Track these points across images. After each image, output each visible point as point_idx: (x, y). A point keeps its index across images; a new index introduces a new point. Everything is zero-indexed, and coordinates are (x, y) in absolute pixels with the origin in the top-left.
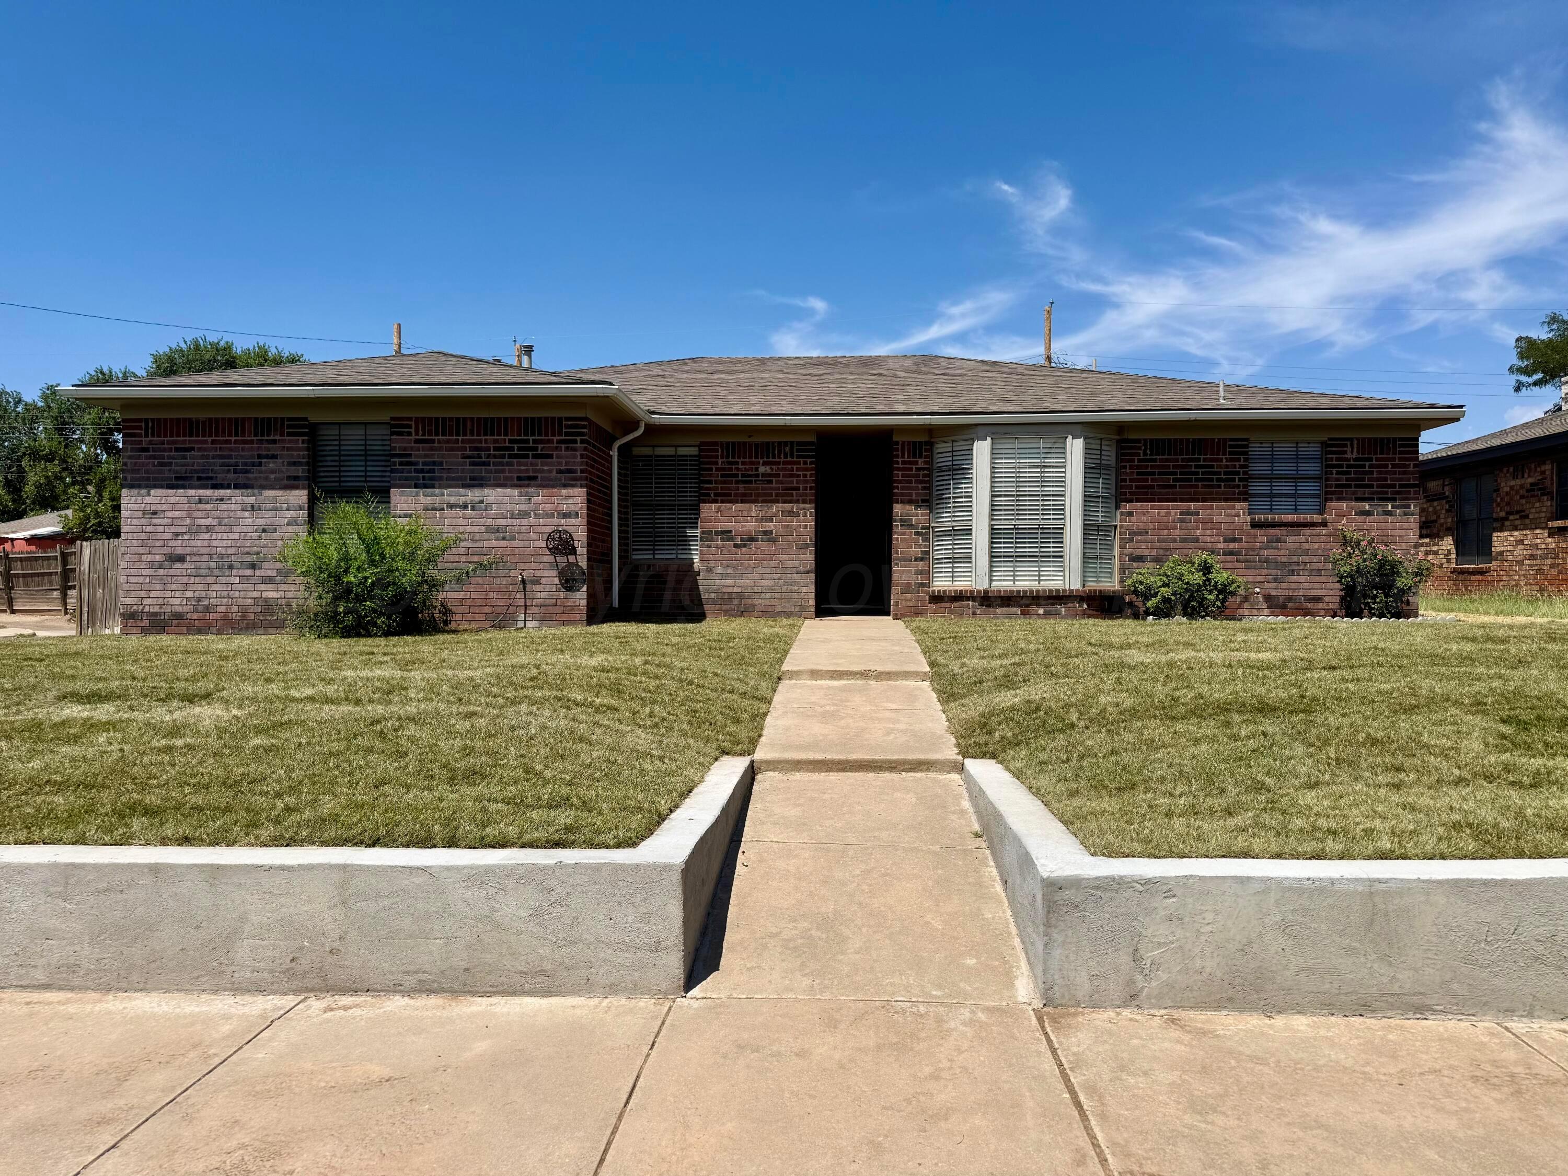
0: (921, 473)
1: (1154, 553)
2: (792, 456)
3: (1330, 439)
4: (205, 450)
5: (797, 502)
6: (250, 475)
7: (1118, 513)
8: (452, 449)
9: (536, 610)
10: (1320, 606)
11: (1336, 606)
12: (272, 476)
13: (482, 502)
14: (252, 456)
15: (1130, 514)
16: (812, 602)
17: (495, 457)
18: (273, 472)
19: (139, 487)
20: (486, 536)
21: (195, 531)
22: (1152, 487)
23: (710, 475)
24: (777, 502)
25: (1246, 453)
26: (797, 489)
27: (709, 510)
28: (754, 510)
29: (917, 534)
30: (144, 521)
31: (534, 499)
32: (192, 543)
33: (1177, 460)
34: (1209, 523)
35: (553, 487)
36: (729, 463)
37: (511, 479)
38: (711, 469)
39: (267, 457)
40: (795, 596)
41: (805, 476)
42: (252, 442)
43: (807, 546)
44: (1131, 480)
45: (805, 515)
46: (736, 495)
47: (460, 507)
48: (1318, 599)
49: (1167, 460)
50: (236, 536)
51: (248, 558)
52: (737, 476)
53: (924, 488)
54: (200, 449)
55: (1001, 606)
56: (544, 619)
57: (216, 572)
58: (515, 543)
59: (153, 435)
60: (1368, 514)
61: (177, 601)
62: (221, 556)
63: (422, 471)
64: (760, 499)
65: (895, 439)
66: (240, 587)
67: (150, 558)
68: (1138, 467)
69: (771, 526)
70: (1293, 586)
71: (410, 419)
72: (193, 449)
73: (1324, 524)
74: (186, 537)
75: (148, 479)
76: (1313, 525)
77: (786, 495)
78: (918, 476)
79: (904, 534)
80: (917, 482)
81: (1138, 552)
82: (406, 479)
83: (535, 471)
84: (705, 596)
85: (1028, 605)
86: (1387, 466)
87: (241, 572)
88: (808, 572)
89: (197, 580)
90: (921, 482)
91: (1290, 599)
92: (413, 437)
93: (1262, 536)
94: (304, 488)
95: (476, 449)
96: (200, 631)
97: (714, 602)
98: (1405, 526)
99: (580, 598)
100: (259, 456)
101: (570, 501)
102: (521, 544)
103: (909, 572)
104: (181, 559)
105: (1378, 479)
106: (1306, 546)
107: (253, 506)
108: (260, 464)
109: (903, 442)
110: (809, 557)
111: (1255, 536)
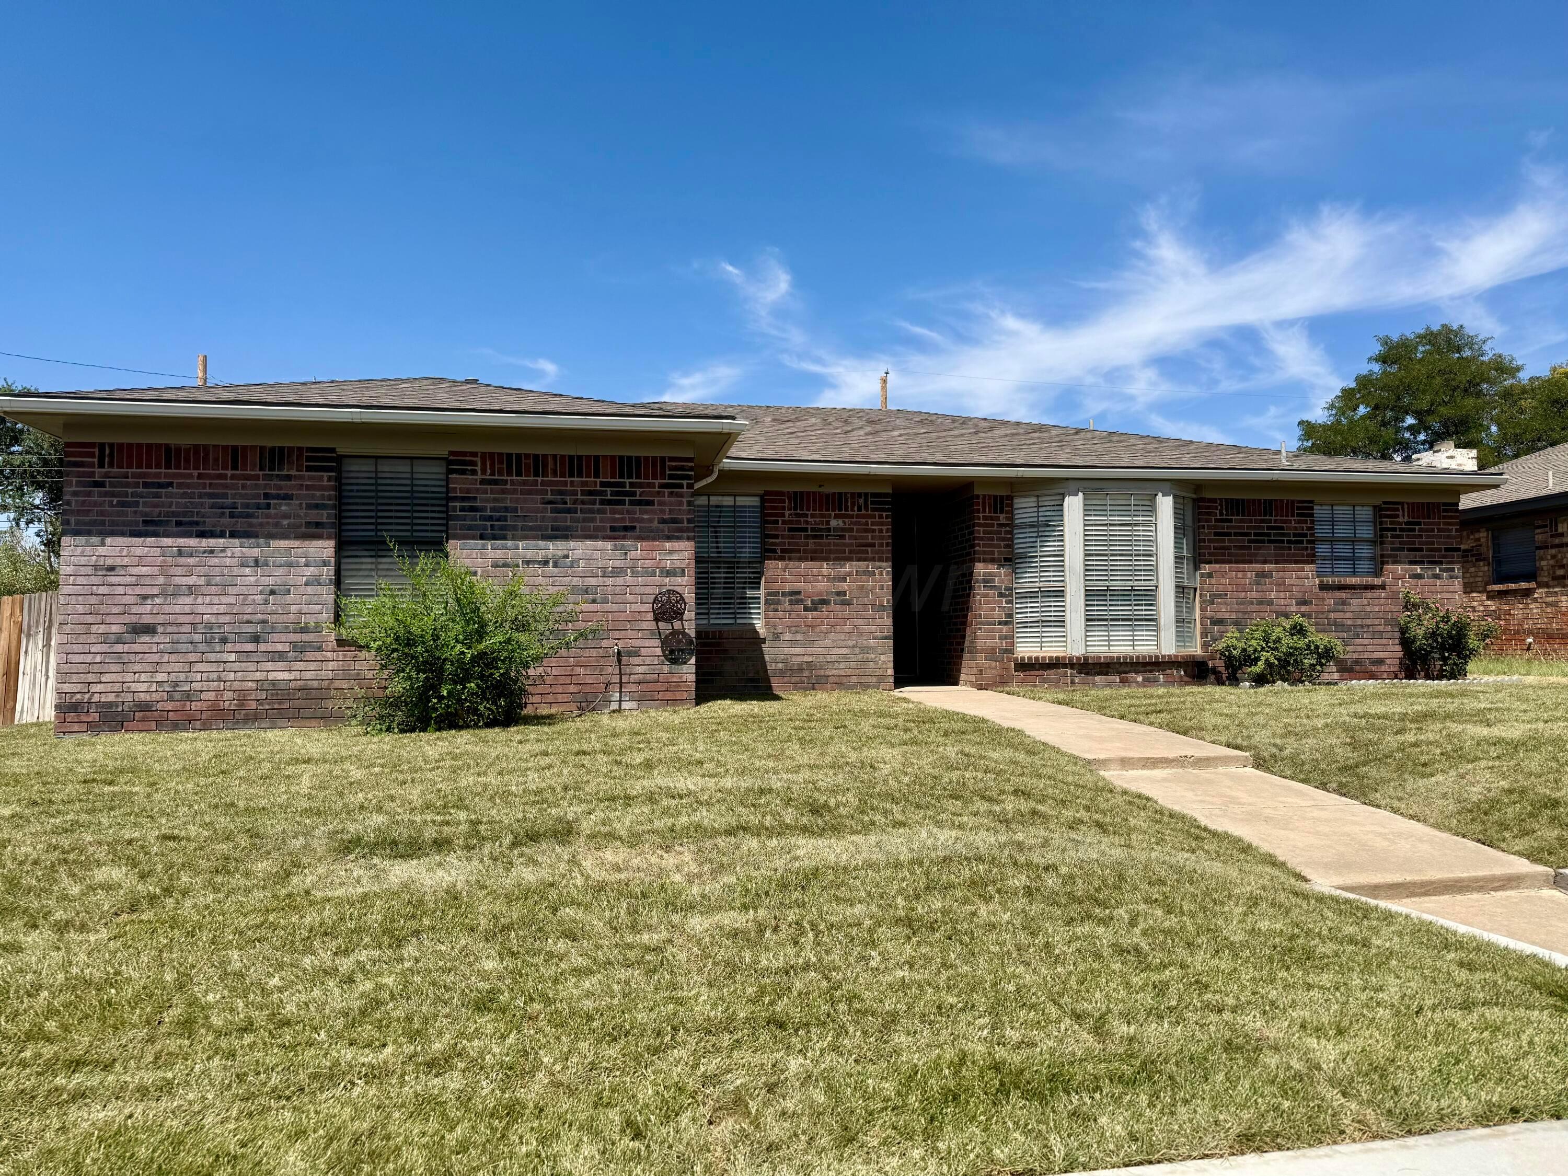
0: (1003, 529)
1: (1234, 616)
2: (866, 509)
3: (1385, 503)
4: (188, 486)
5: (873, 560)
6: (254, 521)
7: (1198, 573)
8: (530, 492)
9: (634, 688)
10: (1383, 668)
11: (1396, 669)
12: (285, 522)
13: (567, 557)
14: (257, 496)
15: (1210, 575)
16: (891, 672)
17: (583, 502)
18: (286, 516)
19: (89, 533)
20: (571, 598)
21: (171, 592)
22: (1229, 548)
23: (776, 529)
24: (850, 559)
25: (1312, 515)
26: (873, 545)
27: (774, 568)
28: (826, 568)
29: (1001, 595)
30: (95, 580)
31: (632, 554)
32: (167, 609)
33: (1251, 521)
34: (1282, 586)
35: (654, 539)
36: (797, 515)
37: (604, 529)
38: (776, 522)
39: (278, 497)
40: (872, 665)
41: (881, 531)
42: (257, 477)
43: (883, 609)
44: (1210, 541)
45: (881, 574)
46: (805, 551)
47: (539, 562)
48: (1380, 662)
49: (1242, 521)
50: (232, 600)
51: (249, 628)
52: (806, 530)
53: (1007, 546)
54: (180, 486)
55: (1100, 674)
56: (641, 700)
57: (202, 647)
58: (608, 607)
59: (111, 465)
60: (1419, 577)
61: (143, 687)
62: (209, 626)
63: (490, 518)
64: (832, 556)
65: (976, 492)
66: (236, 666)
67: (102, 629)
68: (1215, 527)
69: (844, 586)
70: (1360, 649)
71: (474, 454)
72: (170, 484)
73: (1383, 587)
74: (157, 601)
75: (103, 523)
76: (1372, 587)
77: (860, 553)
78: (1000, 533)
79: (986, 595)
80: (999, 539)
81: (1217, 616)
82: (470, 528)
83: (632, 520)
84: (771, 666)
85: (1126, 673)
86: (1433, 530)
87: (239, 647)
88: (886, 638)
89: (173, 658)
90: (1003, 539)
91: (1357, 662)
92: (479, 477)
93: (1330, 599)
94: (329, 538)
95: (561, 493)
96: (176, 726)
97: (782, 673)
98: (1451, 588)
99: (688, 671)
100: (266, 496)
101: (675, 556)
102: (615, 607)
103: (993, 638)
104: (150, 629)
105: (1427, 543)
106: (1368, 609)
107: (256, 561)
108: (268, 506)
109: (984, 496)
110: (887, 621)
111: (1323, 599)
